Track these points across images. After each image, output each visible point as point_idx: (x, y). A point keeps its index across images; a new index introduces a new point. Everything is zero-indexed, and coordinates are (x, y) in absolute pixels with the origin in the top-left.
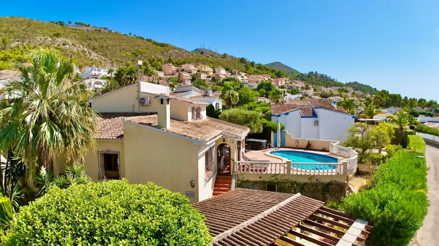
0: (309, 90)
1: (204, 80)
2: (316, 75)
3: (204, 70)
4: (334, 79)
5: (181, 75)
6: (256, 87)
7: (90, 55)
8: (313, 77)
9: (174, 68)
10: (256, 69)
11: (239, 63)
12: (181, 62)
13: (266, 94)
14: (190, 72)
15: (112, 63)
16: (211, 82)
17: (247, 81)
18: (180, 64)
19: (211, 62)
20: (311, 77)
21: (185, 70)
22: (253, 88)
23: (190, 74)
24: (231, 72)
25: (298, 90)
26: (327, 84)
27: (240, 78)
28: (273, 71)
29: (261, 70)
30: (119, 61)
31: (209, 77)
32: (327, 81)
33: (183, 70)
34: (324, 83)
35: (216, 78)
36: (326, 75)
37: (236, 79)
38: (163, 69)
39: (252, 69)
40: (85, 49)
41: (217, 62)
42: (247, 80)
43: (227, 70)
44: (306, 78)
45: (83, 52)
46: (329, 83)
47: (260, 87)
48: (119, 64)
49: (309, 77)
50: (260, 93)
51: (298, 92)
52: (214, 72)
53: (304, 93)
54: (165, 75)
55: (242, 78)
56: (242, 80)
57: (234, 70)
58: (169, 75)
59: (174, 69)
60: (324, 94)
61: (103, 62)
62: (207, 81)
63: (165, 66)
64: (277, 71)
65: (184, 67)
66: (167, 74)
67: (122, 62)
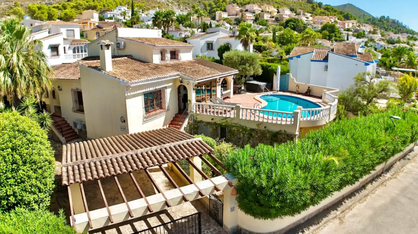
0: (375, 35)
1: (267, 21)
2: (388, 20)
3: (267, 10)
4: (406, 26)
5: (244, 15)
6: (320, 28)
8: (385, 22)
9: (238, 8)
10: (322, 10)
11: (307, 4)
12: (245, 3)
13: (329, 36)
14: (254, 13)
15: (179, 5)
16: (274, 22)
17: (312, 22)
18: (245, 5)
19: (276, 3)
20: (383, 22)
21: (249, 10)
22: (316, 29)
23: (254, 14)
24: (296, 12)
25: (364, 34)
26: (398, 30)
27: (304, 19)
28: (341, 13)
29: (328, 11)
30: (186, 3)
31: (273, 17)
32: (398, 27)
33: (247, 11)
34: (396, 29)
35: (279, 19)
36: (398, 21)
37: (299, 20)
38: (227, 10)
39: (319, 10)
41: (282, 2)
42: (312, 21)
43: (292, 10)
44: (377, 22)
46: (400, 29)
47: (324, 28)
48: (186, 6)
49: (380, 21)
50: (323, 35)
51: (364, 36)
52: (278, 12)
53: (369, 38)
54: (228, 16)
55: (306, 19)
56: (306, 21)
57: (298, 11)
58: (233, 15)
59: (238, 10)
60: (391, 40)
61: (170, 4)
62: (270, 21)
63: (229, 7)
64: (346, 13)
65: (248, 7)
66: (231, 14)
67: (188, 4)
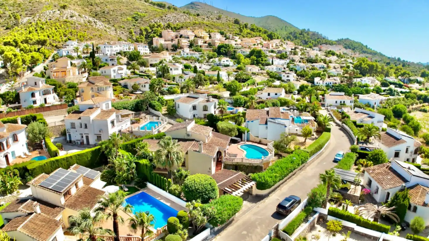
0: (296, 56)
1: (201, 46)
2: (308, 32)
3: (200, 35)
4: (325, 37)
5: (180, 42)
6: (248, 53)
7: (96, 24)
8: (305, 35)
9: (173, 34)
10: (249, 31)
11: (234, 24)
12: (179, 27)
13: (256, 60)
14: (188, 38)
15: (116, 30)
16: (207, 47)
17: (240, 46)
18: (178, 29)
19: (207, 26)
20: (303, 35)
21: (183, 36)
22: (245, 54)
23: (188, 40)
24: (225, 36)
25: (286, 55)
26: (318, 42)
27: (233, 43)
28: (265, 32)
29: (253, 31)
30: (121, 27)
31: (206, 42)
32: (318, 39)
33: (181, 36)
34: (315, 41)
35: (211, 44)
36: (318, 33)
37: (230, 45)
38: (163, 35)
39: (245, 31)
40: (91, 19)
41: (212, 25)
42: (240, 44)
43: (222, 33)
44: (298, 35)
45: (89, 22)
46: (320, 41)
47: (252, 53)
48: (122, 30)
49: (301, 34)
50: (251, 60)
51: (286, 57)
52: (210, 37)
53: (291, 58)
54: (165, 41)
55: (235, 43)
56: (236, 44)
57: (228, 34)
58: (169, 41)
59: (173, 35)
60: (310, 58)
61: (108, 30)
62: (204, 46)
63: (165, 32)
64: (269, 33)
65: (182, 32)
66: (167, 40)
67: (124, 28)
